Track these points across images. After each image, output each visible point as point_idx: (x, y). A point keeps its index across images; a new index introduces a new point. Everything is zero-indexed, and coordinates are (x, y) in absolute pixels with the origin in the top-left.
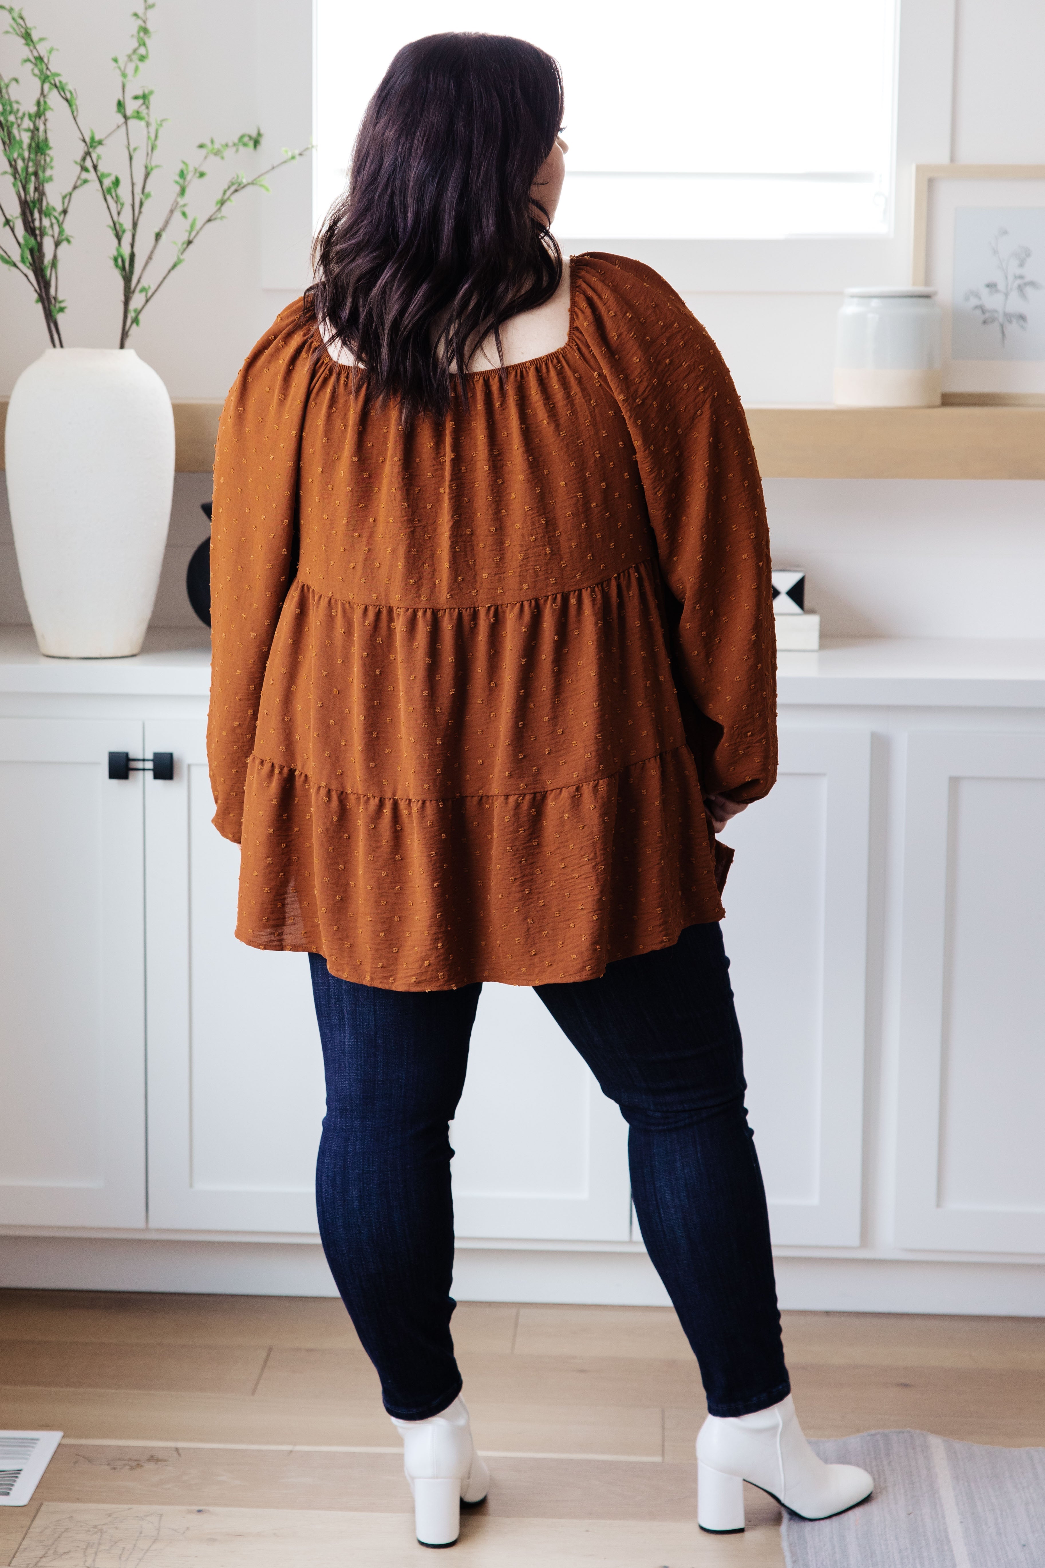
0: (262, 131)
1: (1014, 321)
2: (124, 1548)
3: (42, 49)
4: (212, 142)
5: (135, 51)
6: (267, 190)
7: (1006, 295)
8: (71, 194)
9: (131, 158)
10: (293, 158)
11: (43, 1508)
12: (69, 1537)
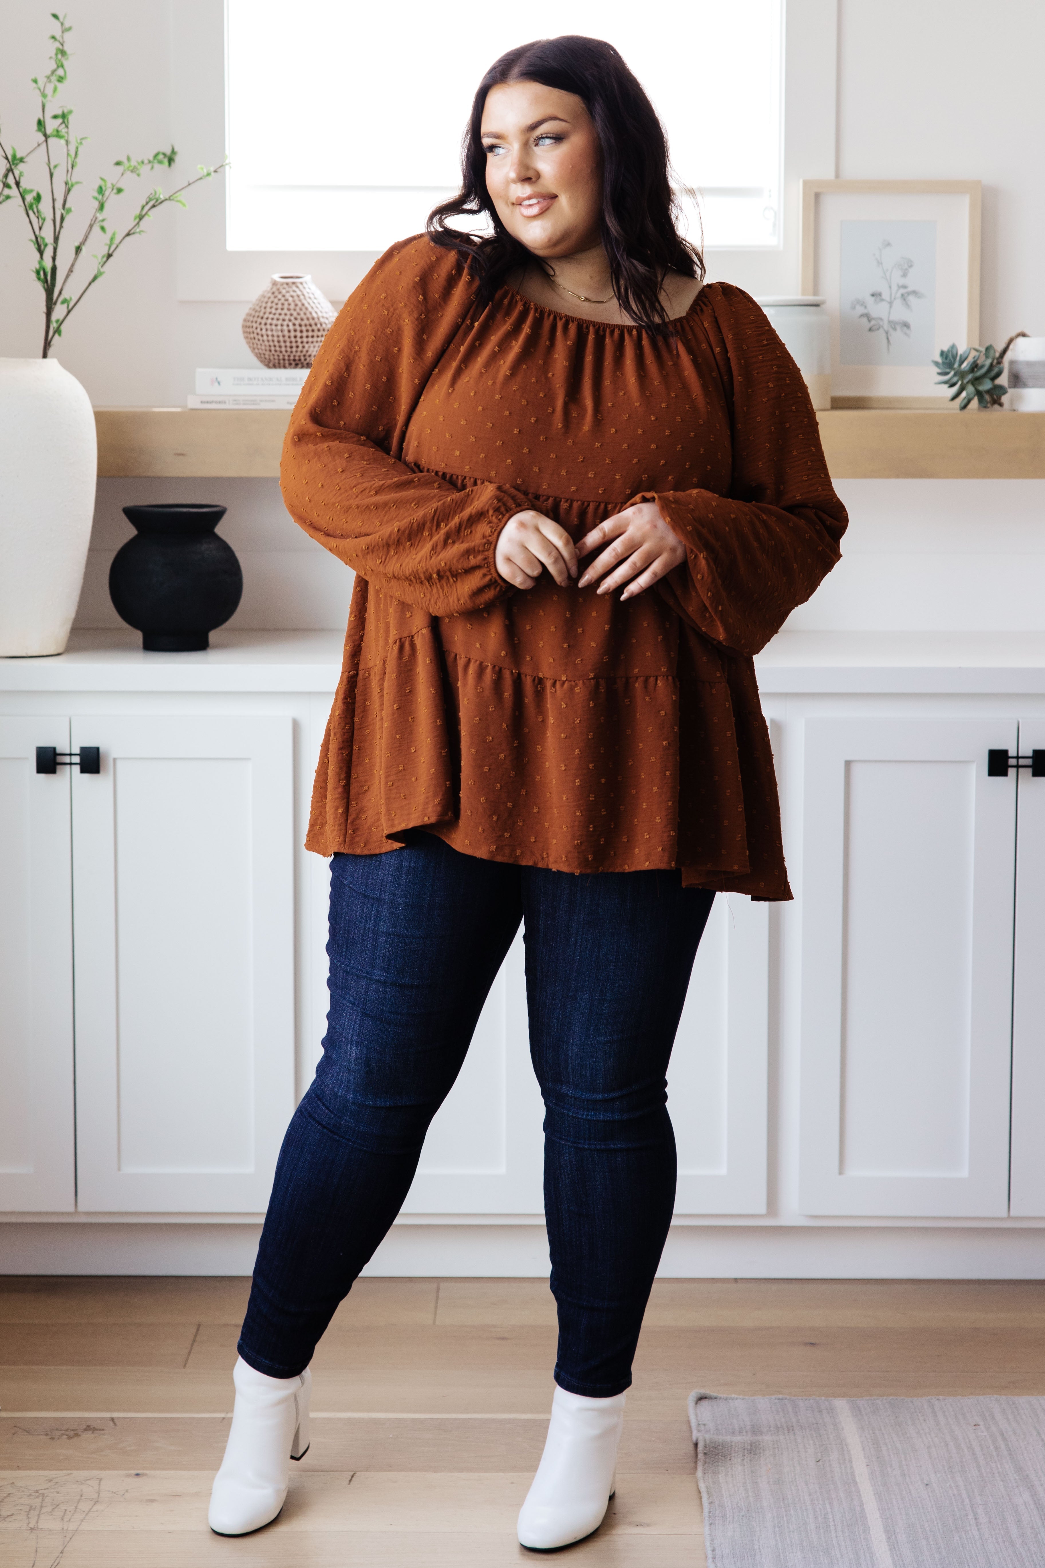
0: (176, 150)
1: (898, 328)
2: (66, 1510)
4: (129, 159)
5: (53, 72)
6: (184, 205)
7: (891, 303)
9: (51, 175)
10: (209, 174)
12: (12, 1501)
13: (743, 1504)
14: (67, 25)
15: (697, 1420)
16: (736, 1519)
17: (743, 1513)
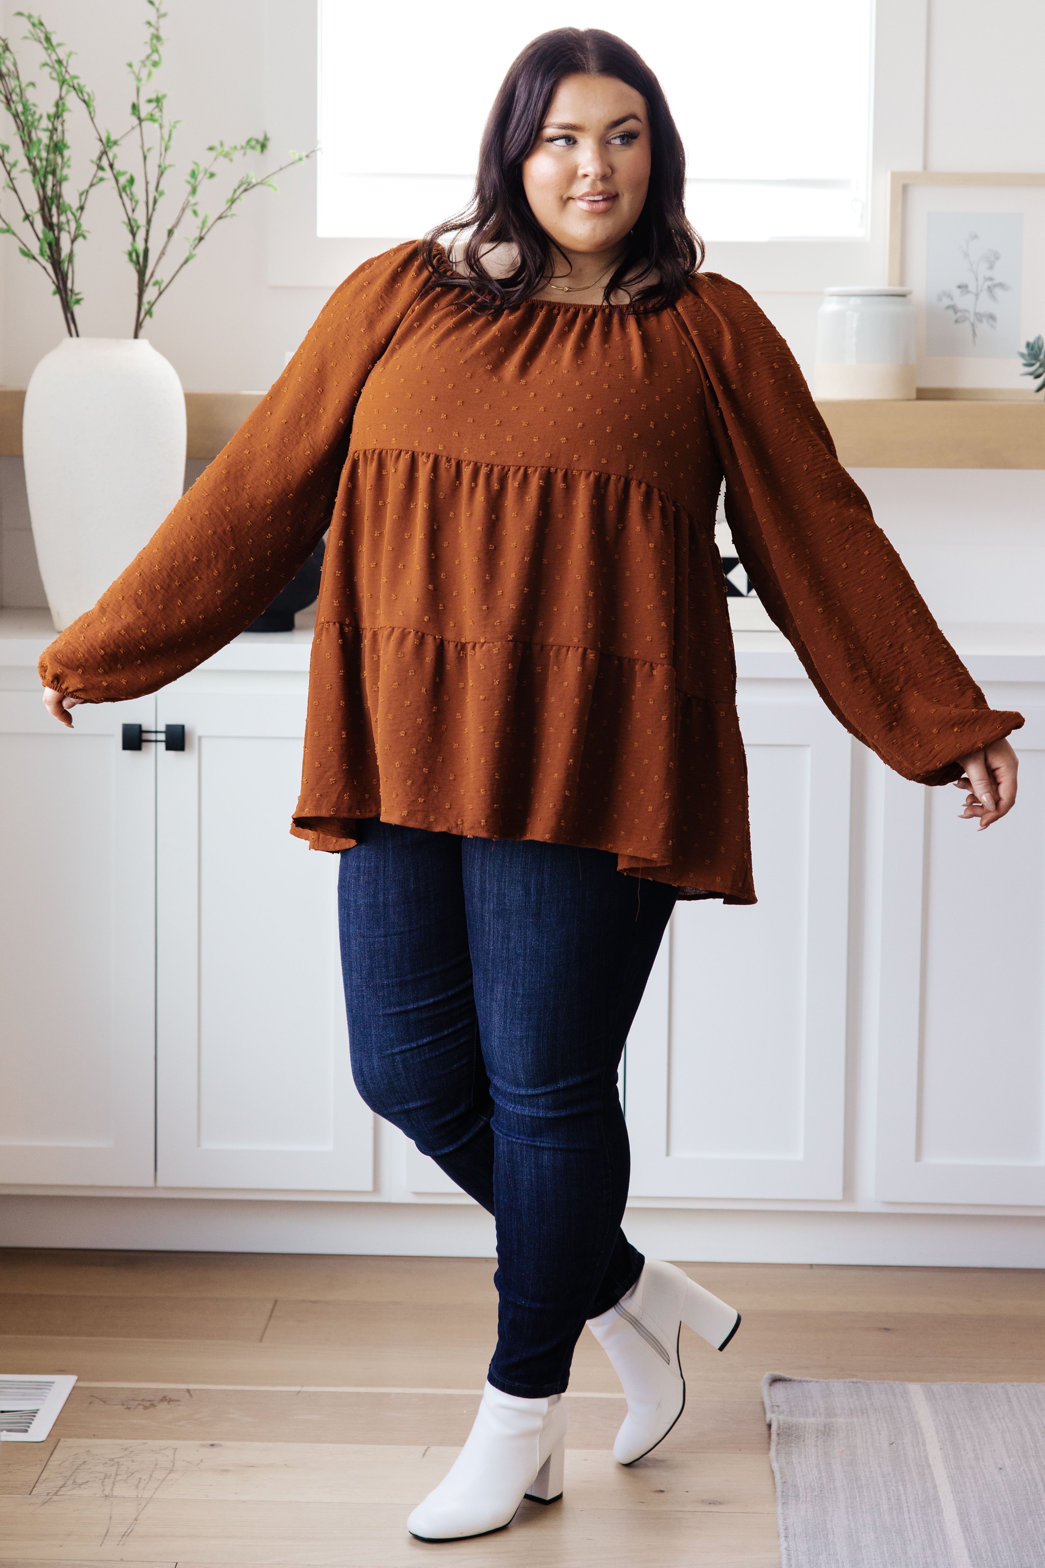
0: (269, 135)
1: (985, 320)
2: (141, 1478)
3: (62, 53)
4: (222, 144)
5: (148, 57)
6: (276, 189)
7: (977, 296)
8: (87, 192)
9: (145, 158)
10: (300, 159)
11: (60, 1444)
12: (87, 1469)
13: (816, 1485)
14: (162, 11)
15: (771, 1401)
16: (809, 1499)
17: (816, 1494)
